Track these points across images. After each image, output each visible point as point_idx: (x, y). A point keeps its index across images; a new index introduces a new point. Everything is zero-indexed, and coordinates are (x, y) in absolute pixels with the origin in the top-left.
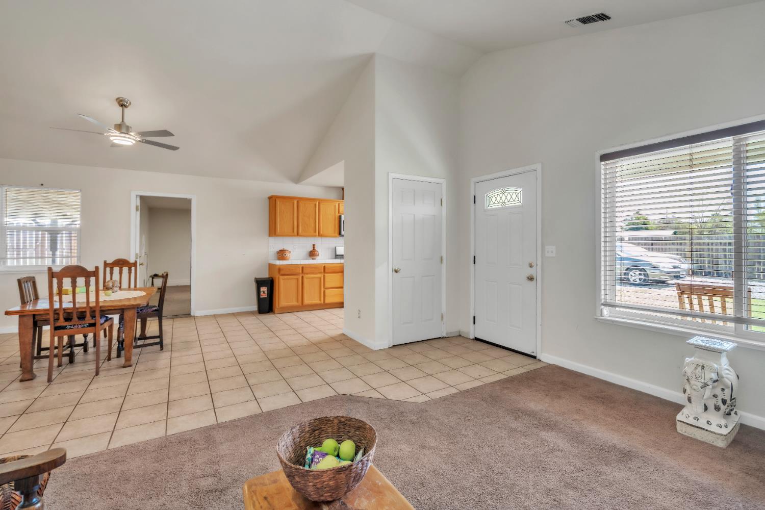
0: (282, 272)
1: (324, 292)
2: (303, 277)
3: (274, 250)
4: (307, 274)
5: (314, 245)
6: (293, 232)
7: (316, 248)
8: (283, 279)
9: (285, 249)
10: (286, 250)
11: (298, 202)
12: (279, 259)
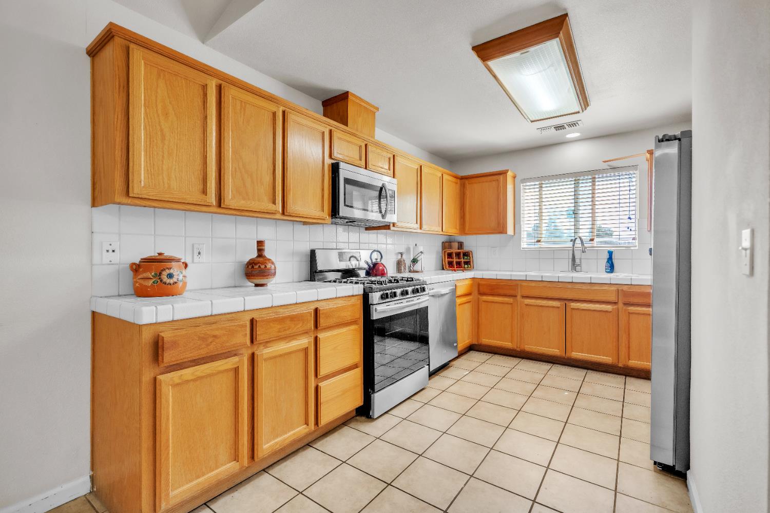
0: (169, 357)
1: (317, 389)
2: (253, 357)
3: (115, 257)
4: (267, 343)
5: (260, 244)
6: (204, 192)
7: (267, 254)
8: (175, 385)
9: (168, 253)
10: (170, 260)
11: (220, 88)
12: (141, 292)
